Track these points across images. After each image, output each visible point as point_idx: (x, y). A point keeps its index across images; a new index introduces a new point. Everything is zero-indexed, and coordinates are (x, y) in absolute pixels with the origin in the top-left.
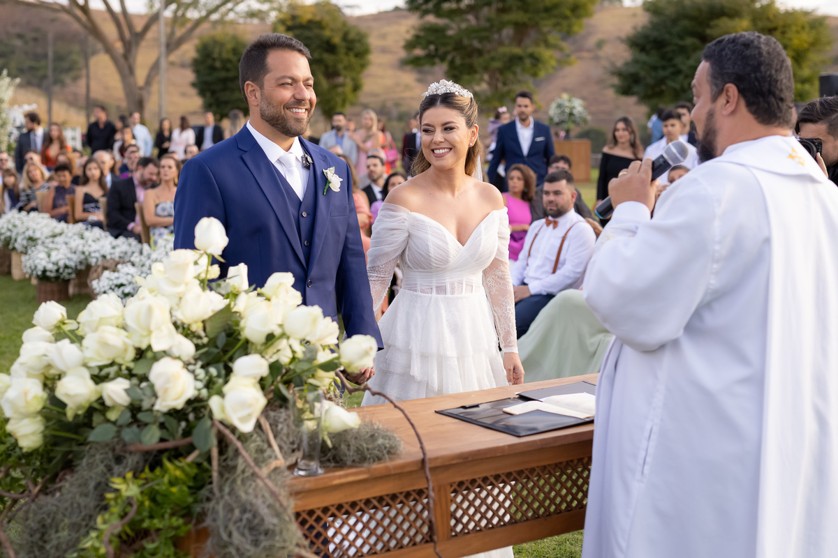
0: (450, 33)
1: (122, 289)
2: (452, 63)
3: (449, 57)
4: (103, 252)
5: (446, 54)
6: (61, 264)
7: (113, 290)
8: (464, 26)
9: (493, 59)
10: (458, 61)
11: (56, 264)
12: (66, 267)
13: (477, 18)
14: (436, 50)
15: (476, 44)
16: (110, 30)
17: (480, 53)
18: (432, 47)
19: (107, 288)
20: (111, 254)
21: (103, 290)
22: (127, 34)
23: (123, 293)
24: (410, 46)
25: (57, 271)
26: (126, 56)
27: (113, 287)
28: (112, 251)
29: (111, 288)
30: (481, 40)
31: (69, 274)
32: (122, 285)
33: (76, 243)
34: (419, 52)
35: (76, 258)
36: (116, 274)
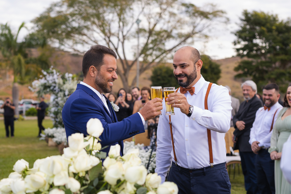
0: (254, 64)
2: (254, 76)
3: (254, 74)
5: (252, 72)
8: (259, 61)
9: (272, 74)
10: (257, 75)
13: (265, 58)
14: (248, 71)
15: (265, 68)
17: (266, 72)
18: (246, 70)
22: (126, 66)
24: (236, 69)
26: (125, 74)
30: (267, 67)
34: (240, 72)
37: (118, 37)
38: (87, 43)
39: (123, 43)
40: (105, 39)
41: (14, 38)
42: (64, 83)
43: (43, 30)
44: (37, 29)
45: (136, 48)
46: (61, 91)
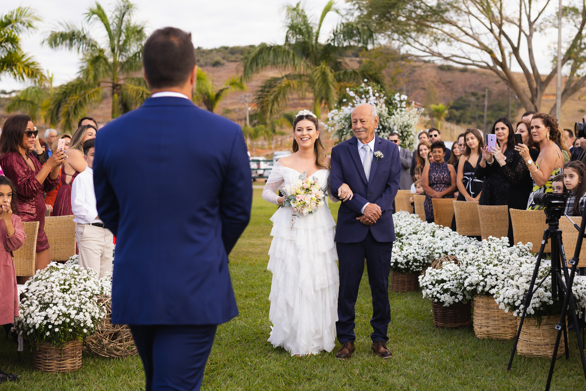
1: (442, 284)
4: (445, 249)
6: (410, 257)
7: (434, 285)
11: (406, 257)
12: (415, 260)
16: (523, 85)
19: (428, 283)
20: (452, 251)
21: (424, 284)
23: (442, 288)
25: (407, 263)
27: (434, 282)
28: (454, 248)
29: (432, 284)
31: (417, 267)
32: (443, 281)
33: (426, 240)
35: (423, 252)
36: (438, 271)
37: (520, 26)
38: (457, 39)
39: (529, 38)
40: (491, 31)
41: (314, 31)
42: (390, 114)
43: (370, 15)
44: (357, 13)
45: (556, 46)
46: (384, 128)
